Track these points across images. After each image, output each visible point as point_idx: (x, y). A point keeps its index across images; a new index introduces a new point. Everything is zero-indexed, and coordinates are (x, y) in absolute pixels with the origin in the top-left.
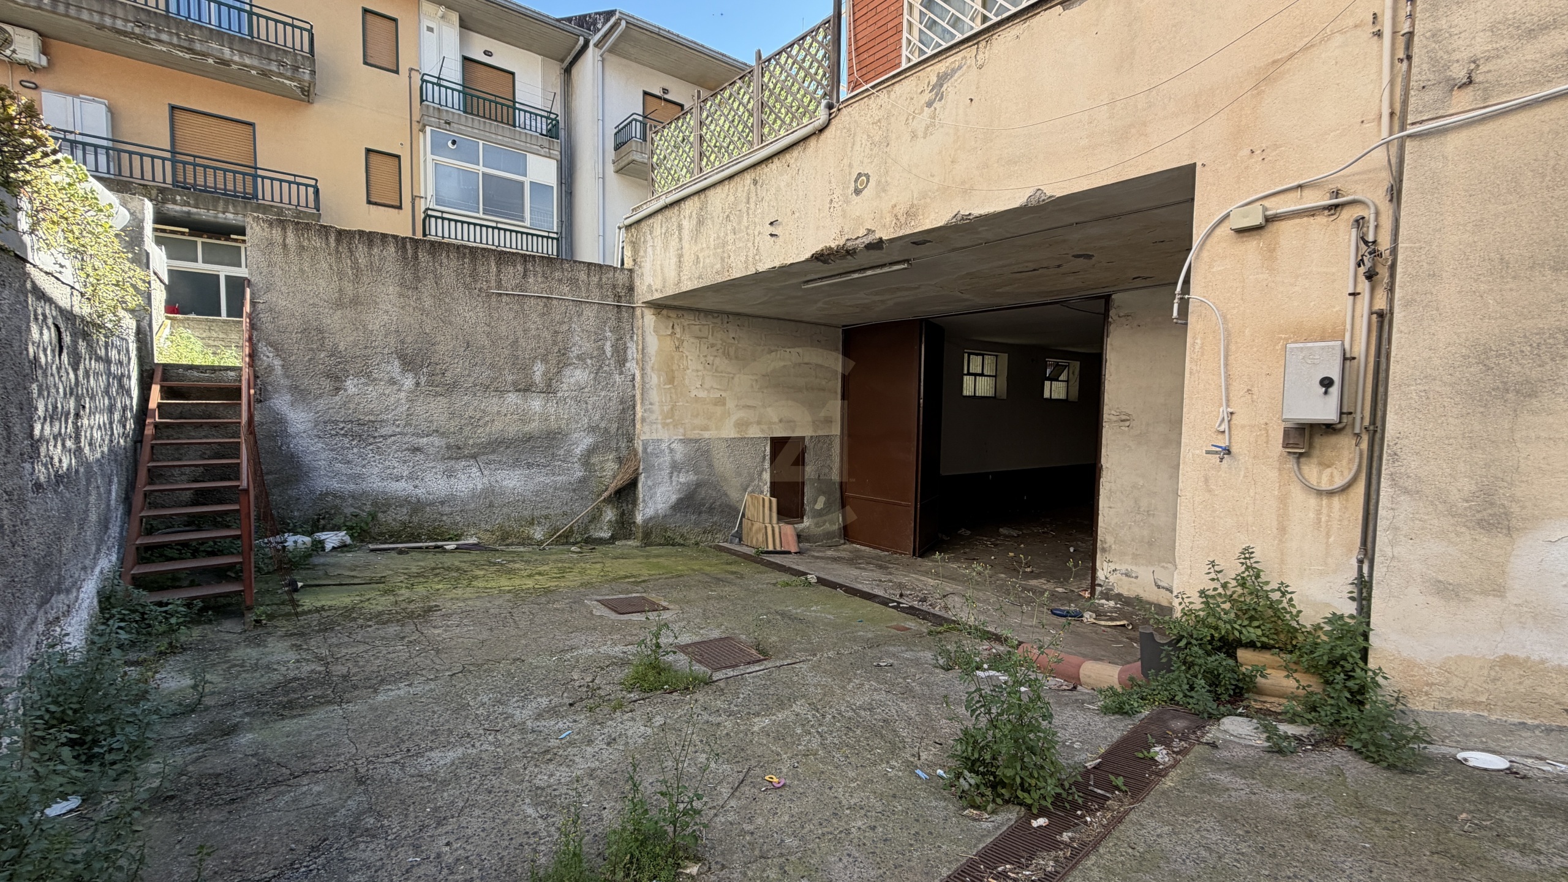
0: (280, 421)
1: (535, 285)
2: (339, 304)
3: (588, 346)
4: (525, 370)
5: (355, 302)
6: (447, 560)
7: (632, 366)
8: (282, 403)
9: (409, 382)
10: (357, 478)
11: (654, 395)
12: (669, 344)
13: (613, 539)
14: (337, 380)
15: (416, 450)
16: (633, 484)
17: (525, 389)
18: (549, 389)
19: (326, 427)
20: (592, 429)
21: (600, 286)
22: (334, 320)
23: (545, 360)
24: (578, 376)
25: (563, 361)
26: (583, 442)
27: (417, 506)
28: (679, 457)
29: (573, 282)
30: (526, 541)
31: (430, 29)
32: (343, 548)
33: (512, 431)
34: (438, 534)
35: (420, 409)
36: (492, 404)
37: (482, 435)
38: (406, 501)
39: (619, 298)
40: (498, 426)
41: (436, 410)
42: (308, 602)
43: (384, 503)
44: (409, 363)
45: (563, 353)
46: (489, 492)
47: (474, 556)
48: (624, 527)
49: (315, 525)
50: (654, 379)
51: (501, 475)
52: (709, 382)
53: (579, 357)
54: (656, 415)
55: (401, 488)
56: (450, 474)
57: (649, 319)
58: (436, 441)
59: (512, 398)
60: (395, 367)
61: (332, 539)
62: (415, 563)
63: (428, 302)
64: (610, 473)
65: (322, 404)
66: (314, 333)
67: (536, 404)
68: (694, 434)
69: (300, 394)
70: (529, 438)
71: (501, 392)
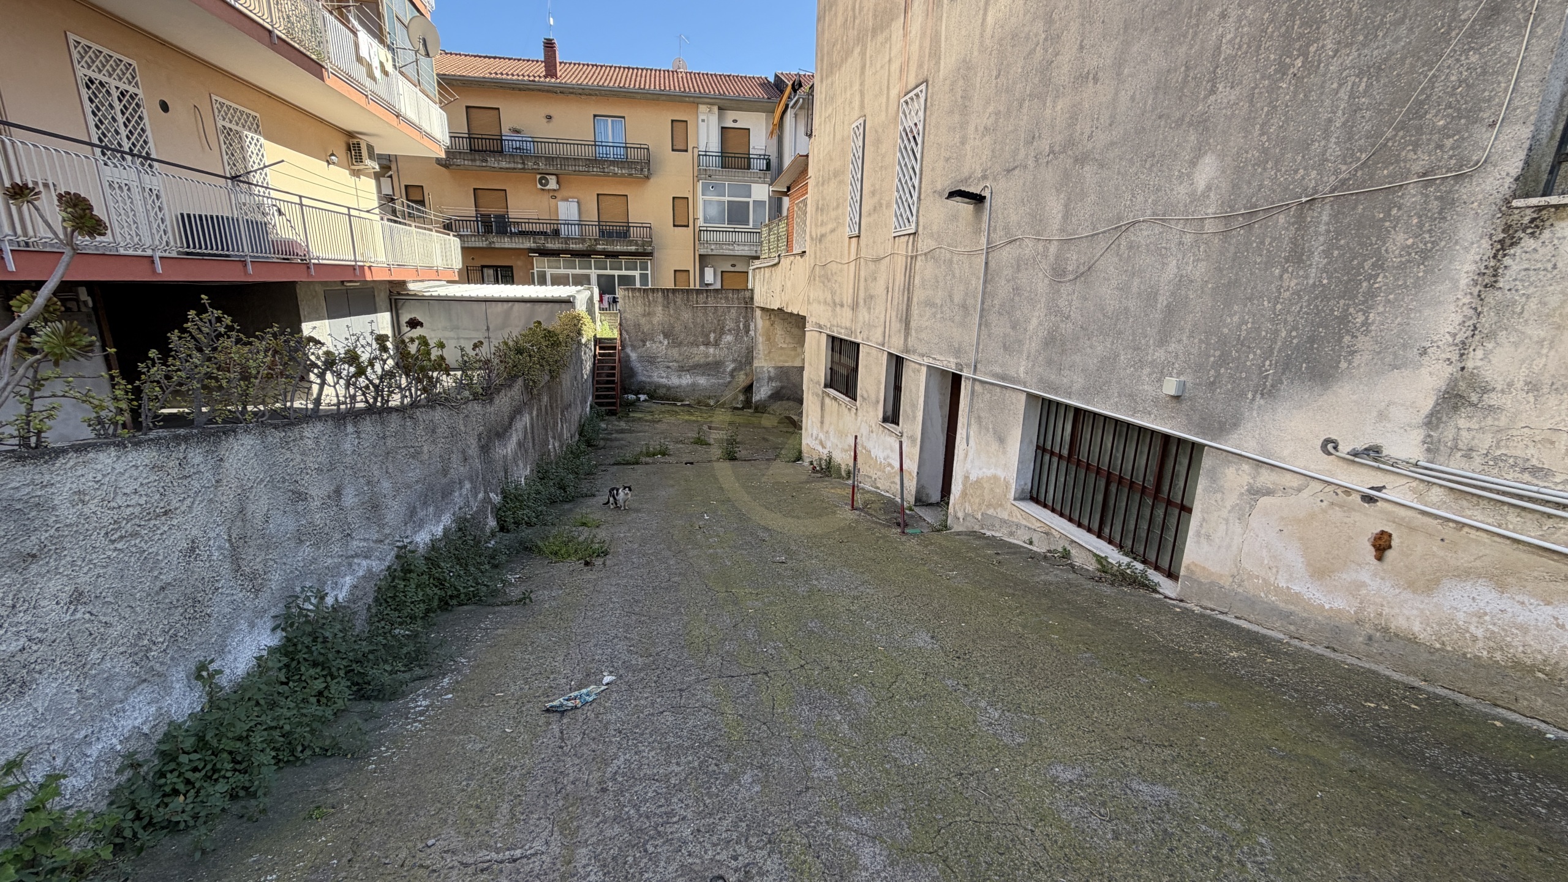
0: (628, 356)
1: (711, 302)
2: (644, 315)
3: (732, 325)
4: (707, 336)
5: (649, 314)
6: (675, 408)
7: (752, 333)
8: (628, 350)
9: (666, 342)
10: (650, 376)
11: (760, 347)
12: (768, 323)
13: (743, 408)
14: (644, 342)
15: (668, 367)
16: (752, 385)
17: (707, 344)
18: (716, 344)
19: (641, 358)
20: (734, 361)
21: (738, 299)
22: (643, 321)
23: (714, 332)
24: (729, 338)
25: (722, 332)
26: (731, 366)
27: (669, 388)
28: (772, 374)
29: (727, 298)
30: (707, 405)
31: (703, 121)
32: (645, 401)
33: (702, 361)
34: (676, 399)
35: (669, 352)
36: (695, 350)
37: (691, 362)
38: (665, 386)
39: (746, 303)
40: (697, 359)
41: (675, 352)
42: (631, 415)
43: (659, 386)
44: (666, 336)
45: (722, 329)
46: (694, 385)
47: (686, 408)
48: (748, 403)
49: (637, 393)
50: (760, 339)
51: (698, 378)
52: (788, 340)
53: (729, 330)
54: (761, 356)
55: (664, 381)
56: (680, 377)
57: (758, 313)
58: (675, 364)
59: (702, 348)
60: (661, 337)
61: (642, 397)
62: (663, 408)
63: (672, 312)
64: (742, 380)
65: (639, 350)
66: (638, 326)
67: (711, 350)
68: (780, 364)
69: (634, 348)
70: (708, 364)
71: (698, 346)
